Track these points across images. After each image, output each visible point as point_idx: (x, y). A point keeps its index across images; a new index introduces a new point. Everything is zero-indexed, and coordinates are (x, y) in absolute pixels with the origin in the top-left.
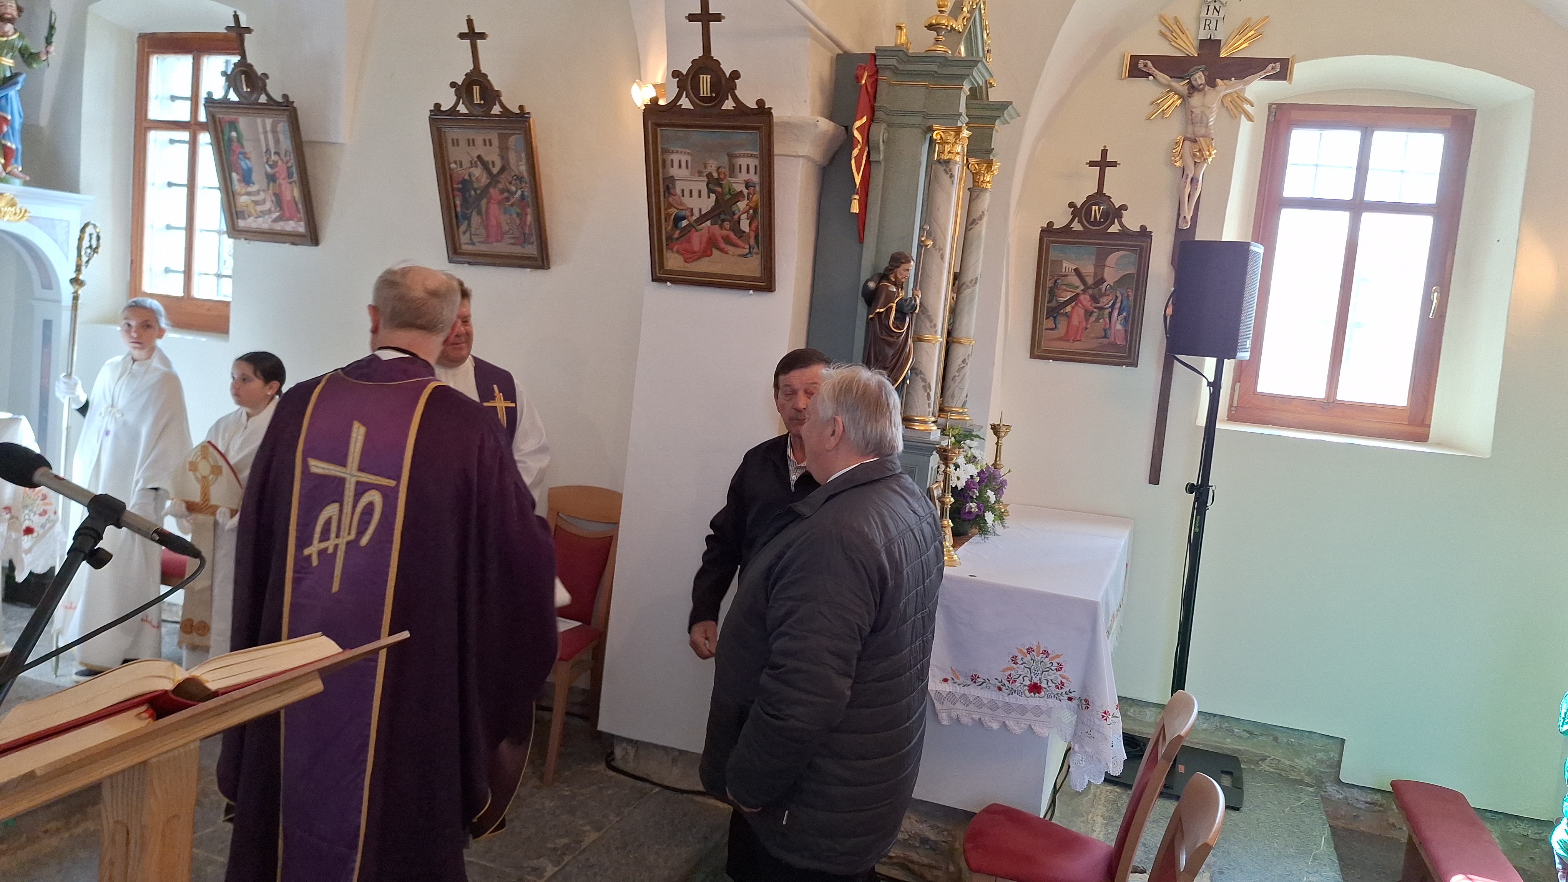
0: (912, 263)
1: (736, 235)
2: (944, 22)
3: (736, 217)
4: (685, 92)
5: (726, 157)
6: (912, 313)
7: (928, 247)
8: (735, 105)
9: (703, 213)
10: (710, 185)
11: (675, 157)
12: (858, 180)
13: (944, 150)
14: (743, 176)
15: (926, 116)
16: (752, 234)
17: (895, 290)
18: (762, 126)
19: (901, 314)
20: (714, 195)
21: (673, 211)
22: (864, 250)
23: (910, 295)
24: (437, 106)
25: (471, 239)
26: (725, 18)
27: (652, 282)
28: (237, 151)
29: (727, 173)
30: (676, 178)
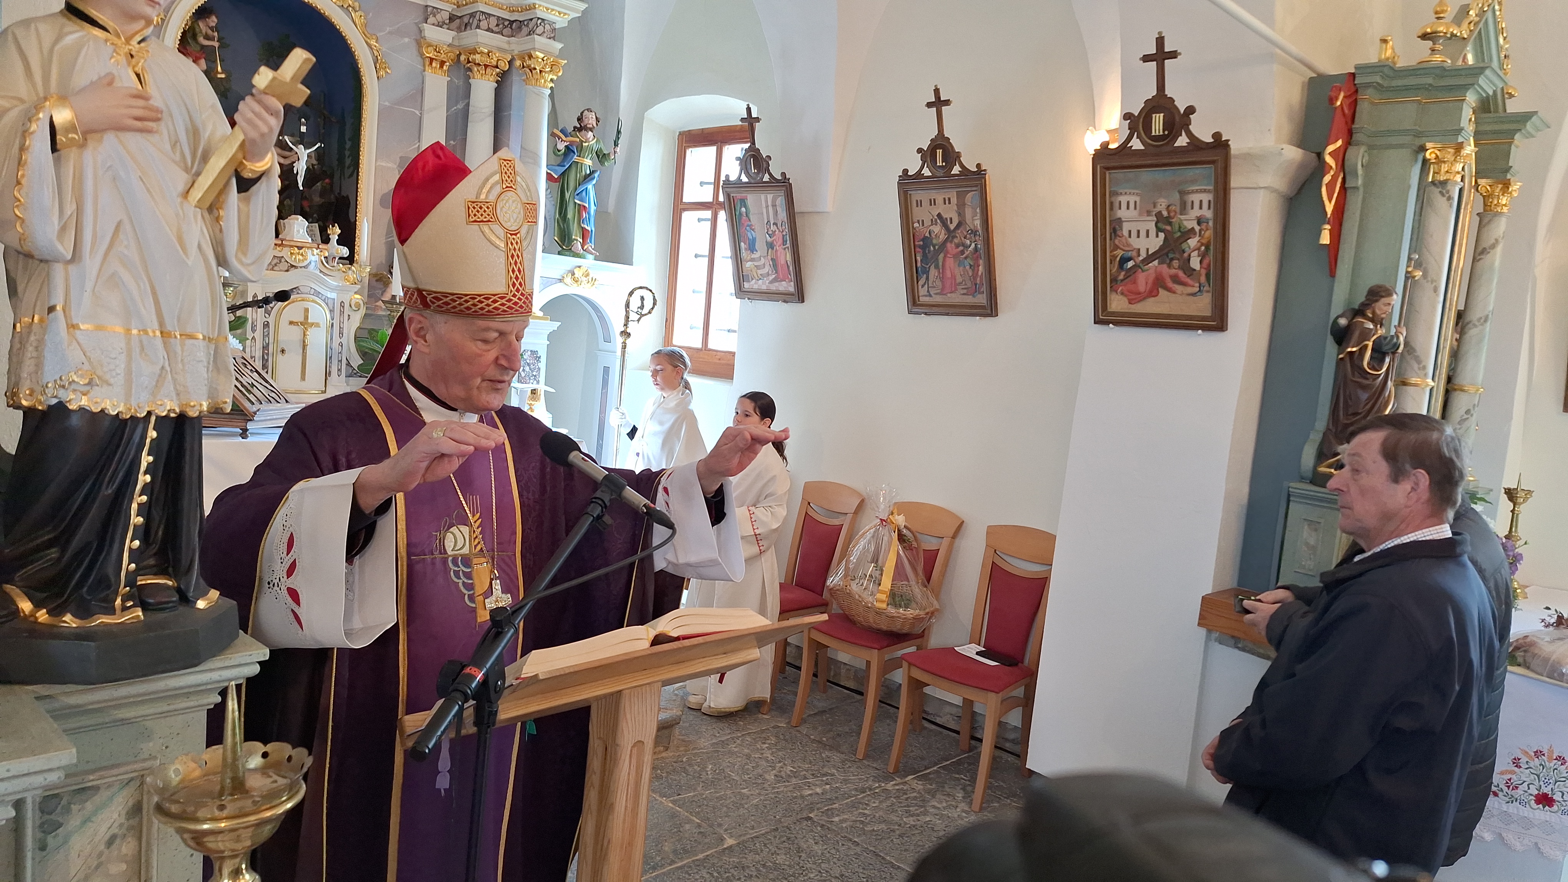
0: (1395, 296)
1: (1185, 274)
2: (1441, 29)
3: (1186, 255)
4: (1136, 134)
5: (1177, 196)
6: (1394, 353)
7: (1416, 279)
8: (1188, 141)
9: (1150, 253)
10: (1159, 225)
11: (1123, 199)
12: (1329, 208)
13: (1440, 170)
14: (1196, 213)
15: (1418, 135)
16: (1204, 272)
17: (1371, 326)
18: (1218, 160)
19: (1379, 354)
20: (1163, 234)
21: (1119, 253)
22: (1336, 284)
23: (1393, 332)
24: (905, 171)
25: (928, 291)
26: (1180, 54)
27: (1095, 323)
28: (746, 224)
29: (1178, 210)
30: (1123, 220)
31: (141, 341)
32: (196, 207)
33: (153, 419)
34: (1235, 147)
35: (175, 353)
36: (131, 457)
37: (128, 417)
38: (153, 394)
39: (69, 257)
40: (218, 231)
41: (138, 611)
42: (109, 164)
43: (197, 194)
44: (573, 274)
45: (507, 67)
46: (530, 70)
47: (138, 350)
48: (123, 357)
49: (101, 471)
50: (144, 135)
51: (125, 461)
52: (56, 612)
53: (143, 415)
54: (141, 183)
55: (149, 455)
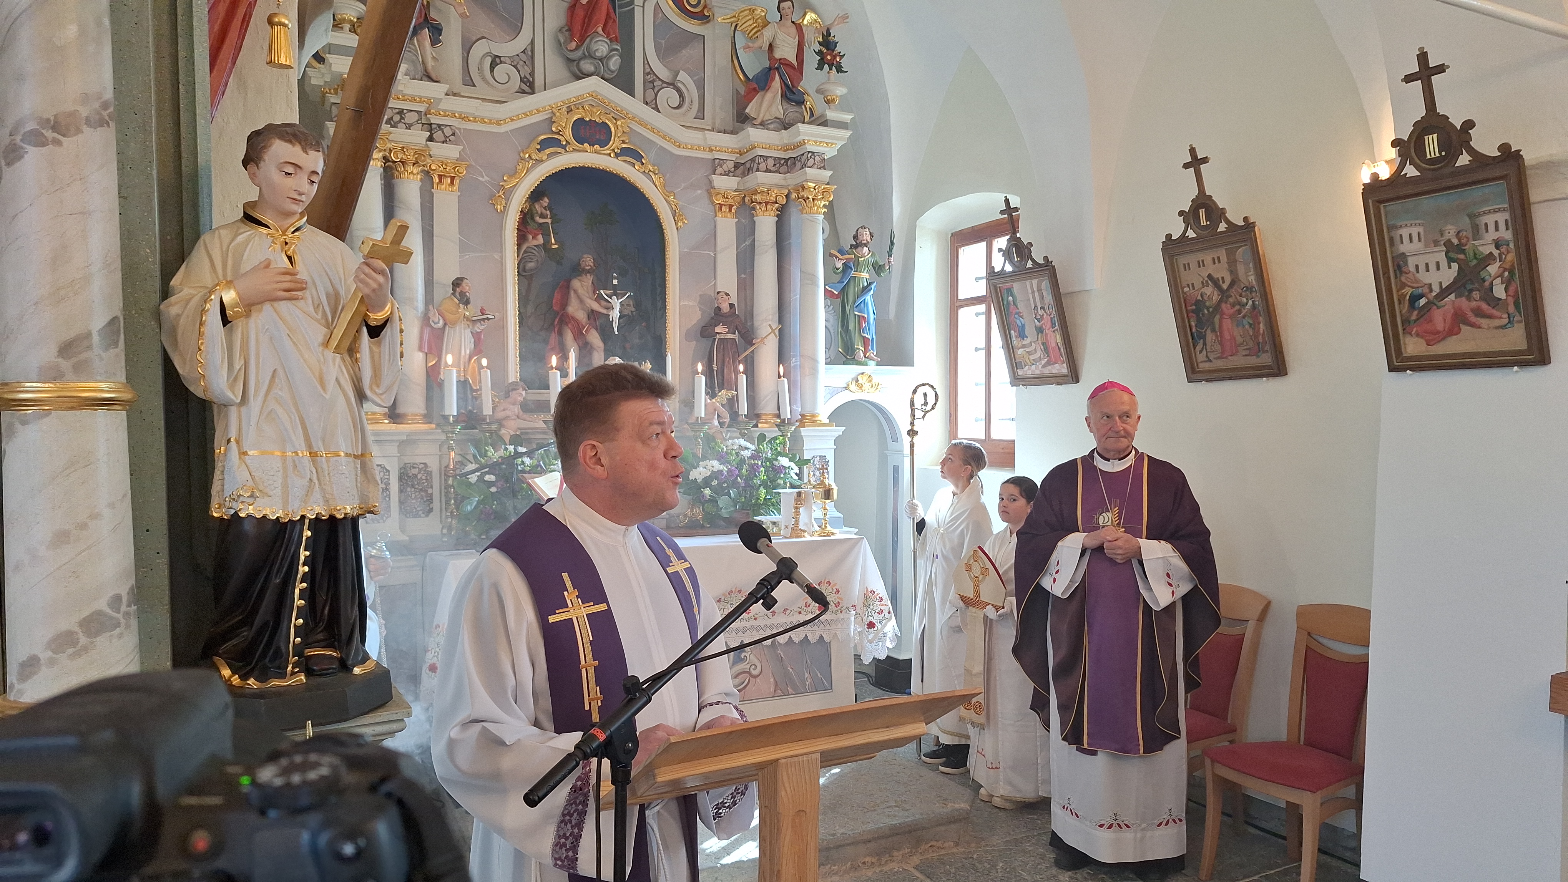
1: (1489, 305)
3: (1487, 284)
4: (1408, 160)
5: (1467, 220)
8: (1470, 158)
9: (1444, 287)
10: (1450, 254)
11: (1405, 232)
16: (1511, 300)
18: (1512, 173)
20: (1456, 263)
21: (1408, 291)
24: (1169, 236)
25: (1207, 357)
26: (1448, 67)
27: (1389, 371)
28: (1014, 312)
29: (1470, 236)
30: (1407, 254)
31: (294, 461)
32: (334, 352)
33: (307, 521)
34: (1529, 157)
35: (322, 468)
36: (292, 551)
37: (287, 520)
38: (305, 501)
39: (239, 401)
40: (357, 370)
41: (301, 676)
42: (267, 327)
43: (334, 343)
44: (857, 381)
45: (785, 201)
46: (804, 200)
47: (291, 468)
48: (280, 474)
49: (272, 565)
50: (293, 302)
51: (288, 556)
52: (244, 677)
53: (297, 519)
54: (288, 338)
55: (305, 550)
